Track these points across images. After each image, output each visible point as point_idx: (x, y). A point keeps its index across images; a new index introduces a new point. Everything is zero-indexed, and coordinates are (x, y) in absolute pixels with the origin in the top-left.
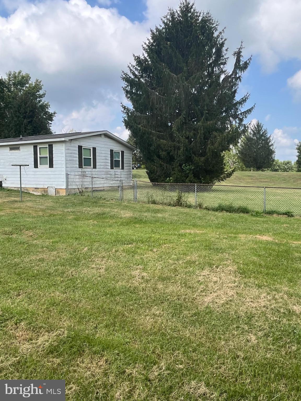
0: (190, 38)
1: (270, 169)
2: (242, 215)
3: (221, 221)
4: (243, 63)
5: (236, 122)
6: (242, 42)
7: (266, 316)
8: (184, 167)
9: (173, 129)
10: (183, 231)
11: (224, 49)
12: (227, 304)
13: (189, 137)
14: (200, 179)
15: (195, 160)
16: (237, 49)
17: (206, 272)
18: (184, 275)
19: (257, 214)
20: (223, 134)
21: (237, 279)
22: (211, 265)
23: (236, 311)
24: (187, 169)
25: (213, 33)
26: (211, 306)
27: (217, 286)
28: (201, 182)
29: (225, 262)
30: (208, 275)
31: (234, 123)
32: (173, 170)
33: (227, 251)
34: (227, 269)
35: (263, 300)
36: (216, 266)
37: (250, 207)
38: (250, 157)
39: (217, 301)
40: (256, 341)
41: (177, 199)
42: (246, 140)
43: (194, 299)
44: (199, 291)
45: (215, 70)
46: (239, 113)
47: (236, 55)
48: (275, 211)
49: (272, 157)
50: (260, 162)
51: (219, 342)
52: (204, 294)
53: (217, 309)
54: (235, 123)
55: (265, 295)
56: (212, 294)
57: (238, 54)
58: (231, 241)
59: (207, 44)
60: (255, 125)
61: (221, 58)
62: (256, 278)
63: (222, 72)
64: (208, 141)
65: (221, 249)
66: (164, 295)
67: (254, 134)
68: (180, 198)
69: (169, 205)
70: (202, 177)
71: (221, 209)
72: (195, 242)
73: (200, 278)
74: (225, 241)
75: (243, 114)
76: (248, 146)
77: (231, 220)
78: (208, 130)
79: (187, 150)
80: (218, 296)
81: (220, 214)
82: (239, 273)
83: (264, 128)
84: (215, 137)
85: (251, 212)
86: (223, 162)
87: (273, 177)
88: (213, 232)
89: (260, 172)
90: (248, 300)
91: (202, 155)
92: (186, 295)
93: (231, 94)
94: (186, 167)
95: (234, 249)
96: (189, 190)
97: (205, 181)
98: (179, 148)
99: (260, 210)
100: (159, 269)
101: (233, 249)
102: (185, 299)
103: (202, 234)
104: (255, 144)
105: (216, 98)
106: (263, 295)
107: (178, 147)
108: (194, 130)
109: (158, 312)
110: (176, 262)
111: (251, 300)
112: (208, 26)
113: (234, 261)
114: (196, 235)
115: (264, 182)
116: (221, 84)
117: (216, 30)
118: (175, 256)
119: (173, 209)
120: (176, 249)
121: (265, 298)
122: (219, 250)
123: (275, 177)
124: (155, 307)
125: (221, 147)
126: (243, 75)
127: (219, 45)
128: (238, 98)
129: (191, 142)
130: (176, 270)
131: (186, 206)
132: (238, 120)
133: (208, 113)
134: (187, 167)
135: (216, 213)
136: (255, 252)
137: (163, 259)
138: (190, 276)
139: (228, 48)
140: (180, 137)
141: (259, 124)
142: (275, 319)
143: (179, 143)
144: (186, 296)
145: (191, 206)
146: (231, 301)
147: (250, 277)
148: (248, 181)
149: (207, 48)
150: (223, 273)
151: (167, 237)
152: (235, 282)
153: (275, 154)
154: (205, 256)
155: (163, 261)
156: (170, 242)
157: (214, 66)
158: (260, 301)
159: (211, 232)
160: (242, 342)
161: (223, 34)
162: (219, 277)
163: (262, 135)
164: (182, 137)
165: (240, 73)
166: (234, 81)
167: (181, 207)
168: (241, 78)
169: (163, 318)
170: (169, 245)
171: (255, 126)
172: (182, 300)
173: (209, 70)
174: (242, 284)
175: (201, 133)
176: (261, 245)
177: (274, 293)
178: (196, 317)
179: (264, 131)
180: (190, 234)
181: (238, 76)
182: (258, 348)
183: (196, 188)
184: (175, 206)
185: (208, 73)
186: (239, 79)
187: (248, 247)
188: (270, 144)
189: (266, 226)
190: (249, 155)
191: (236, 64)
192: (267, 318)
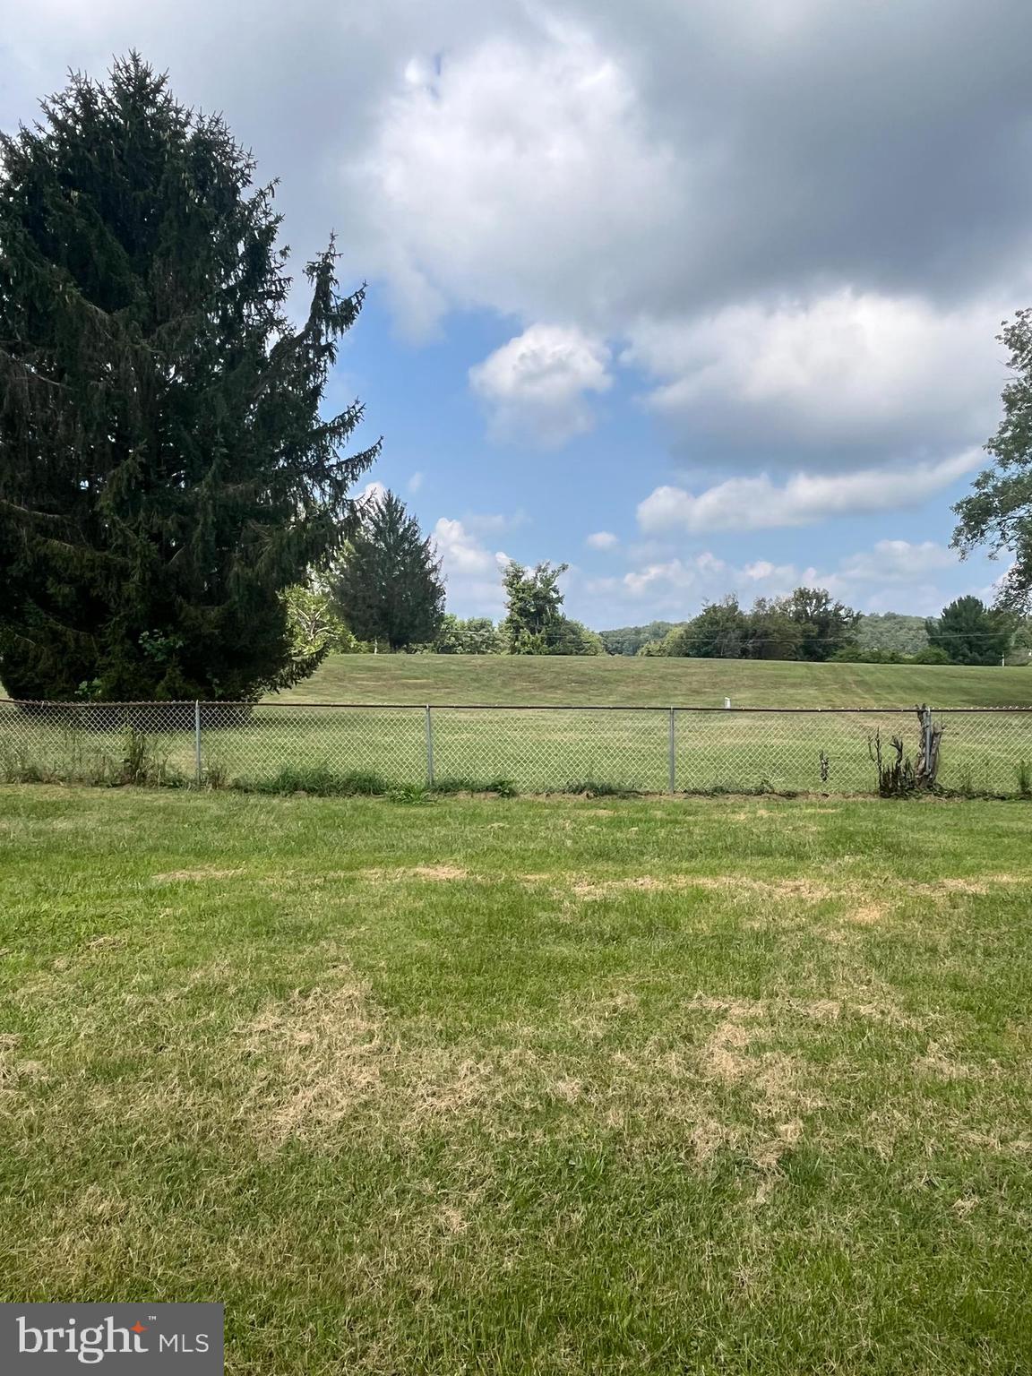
0: (155, 190)
1: (432, 645)
2: (360, 800)
3: (297, 827)
4: (339, 302)
5: (323, 490)
6: (333, 238)
7: (484, 1135)
8: (145, 642)
9: (102, 503)
10: (162, 877)
11: (275, 247)
12: (356, 1119)
13: (160, 533)
14: (210, 683)
15: (186, 616)
16: (319, 254)
17: (268, 1019)
18: (187, 1042)
19: (409, 795)
20: (282, 528)
21: (375, 1027)
22: (281, 990)
23: (387, 1137)
24: (159, 650)
25: (237, 191)
26: (304, 1138)
27: (316, 1063)
28: (211, 696)
29: (332, 972)
30: (277, 1027)
31: (317, 493)
32: (103, 653)
33: (331, 932)
34: (339, 995)
35: (466, 1081)
36: (300, 992)
37: (385, 773)
38: (370, 607)
39: (321, 1114)
40: (466, 1225)
41: (126, 761)
42: (354, 551)
43: (239, 1125)
44: (253, 1091)
45: (245, 312)
46: (333, 461)
47: (315, 274)
48: (462, 782)
49: (435, 608)
50: (401, 624)
51: (349, 1261)
52: (271, 1099)
53: (325, 1145)
54: (320, 495)
55: (470, 1062)
56: (301, 1094)
57: (322, 273)
58: (337, 894)
59: (215, 223)
60: (380, 503)
61: (264, 275)
62: (436, 1010)
63: (271, 322)
64: (229, 551)
65: (310, 926)
66: (120, 1134)
67: (379, 533)
68: (136, 758)
69: (97, 784)
70: (215, 675)
71: (289, 785)
72: (213, 912)
73: (252, 1045)
74: (317, 895)
75: (344, 466)
76: (362, 570)
77: (331, 822)
78: (231, 513)
79: (154, 581)
80: (321, 1098)
81: (287, 804)
82: (379, 1004)
83: (408, 514)
84: (257, 538)
85: (391, 790)
86: (284, 622)
87: (442, 672)
88: (273, 869)
89: (401, 655)
90: (421, 1091)
91: (212, 598)
92: (206, 1116)
93: (304, 399)
94: (153, 643)
95: (352, 922)
96: (170, 724)
97: (226, 690)
98: (124, 574)
99: (418, 781)
100: (88, 1036)
101: (350, 924)
102: (204, 1133)
103: (234, 880)
104: (382, 564)
105: (252, 406)
106: (465, 1065)
107: (121, 568)
108: (180, 510)
109: (104, 1207)
110: (151, 998)
111: (431, 1089)
112: (219, 165)
113: (357, 965)
114: (213, 887)
115: (416, 686)
116: (270, 363)
117: (247, 182)
118: (146, 977)
119: (115, 797)
120: (145, 950)
121: (472, 1073)
122: (299, 934)
123: (450, 671)
124: (90, 1190)
125: (278, 573)
126: (341, 339)
127: (256, 232)
128: (326, 412)
129: (168, 553)
130: (154, 1028)
131: (162, 784)
132: (330, 485)
133: (226, 456)
134: (156, 640)
135: (275, 801)
136: (418, 922)
137: (99, 994)
138: (212, 1042)
139: (287, 248)
140: (129, 533)
141: (391, 500)
142: (511, 1135)
143: (124, 555)
144: (209, 1121)
145: (180, 781)
146: (366, 1105)
147: (416, 1012)
148: (368, 686)
149: (216, 235)
150: (327, 1014)
151: (103, 906)
152: (371, 1035)
153: (445, 599)
154: (259, 960)
155: (98, 1004)
156: (118, 924)
157: (245, 299)
158: (457, 1086)
159: (267, 870)
160: (423, 1242)
161: (269, 199)
162: (318, 1028)
163: (403, 538)
164: (136, 532)
165: (330, 335)
166: (311, 356)
167: (144, 786)
168: (334, 351)
169: (126, 1224)
170: (117, 937)
171: (379, 507)
172: (195, 1138)
173: (225, 311)
174: (395, 1038)
175: (205, 524)
176: (434, 898)
177: (496, 1050)
178: (255, 1191)
179: (407, 523)
180: (190, 885)
181: (323, 342)
182: (474, 1247)
183: (197, 718)
184: (122, 785)
185: (224, 318)
186: (327, 354)
187: (398, 909)
188: (428, 565)
189: (439, 831)
190: (364, 598)
191: (315, 306)
192: (486, 1136)
